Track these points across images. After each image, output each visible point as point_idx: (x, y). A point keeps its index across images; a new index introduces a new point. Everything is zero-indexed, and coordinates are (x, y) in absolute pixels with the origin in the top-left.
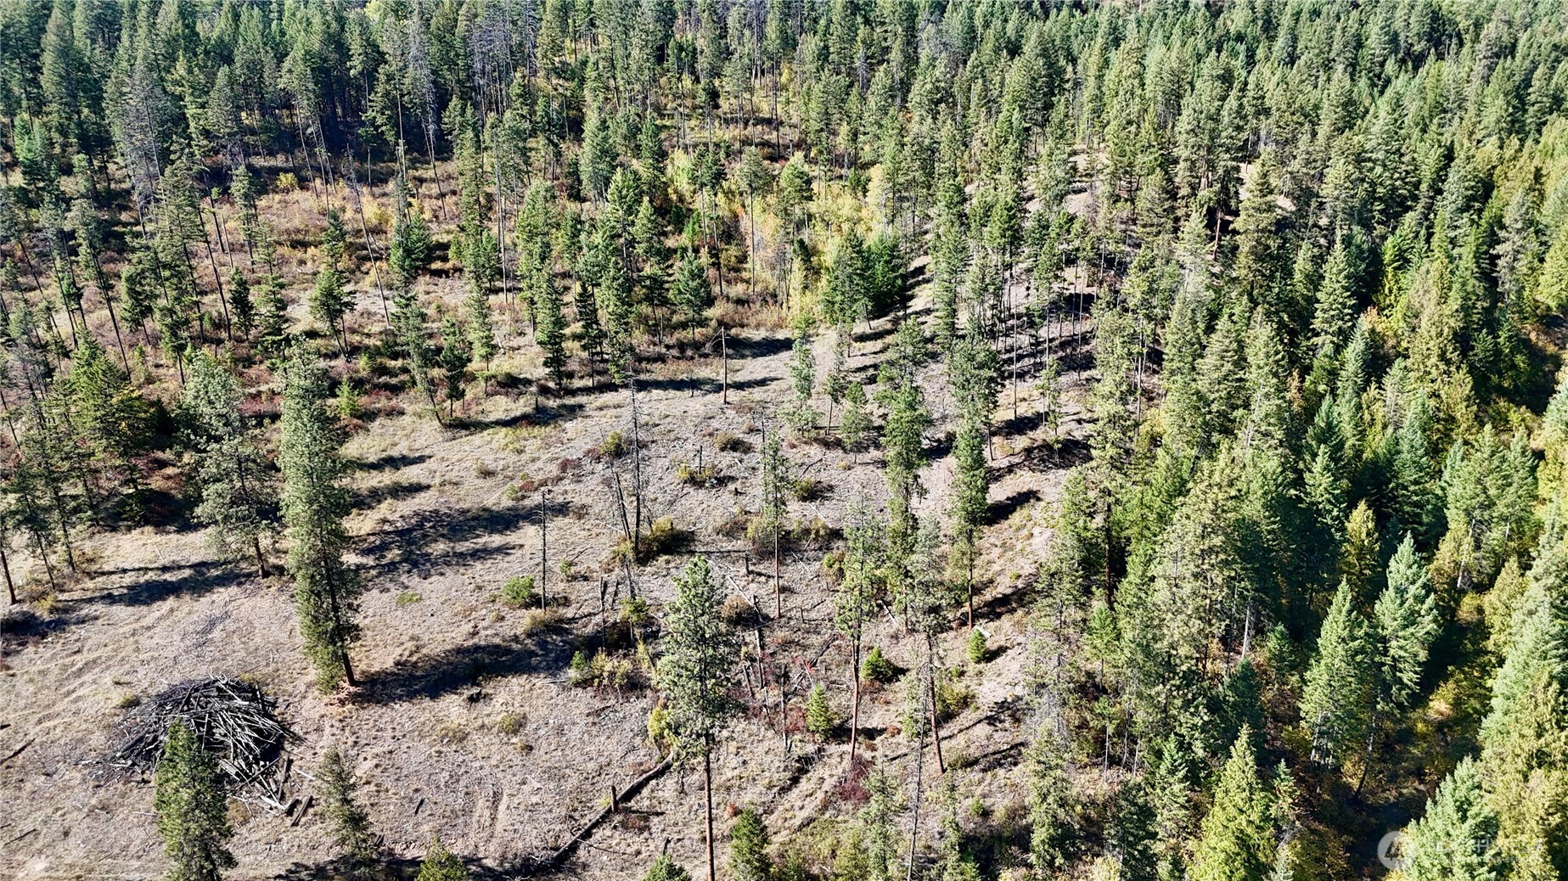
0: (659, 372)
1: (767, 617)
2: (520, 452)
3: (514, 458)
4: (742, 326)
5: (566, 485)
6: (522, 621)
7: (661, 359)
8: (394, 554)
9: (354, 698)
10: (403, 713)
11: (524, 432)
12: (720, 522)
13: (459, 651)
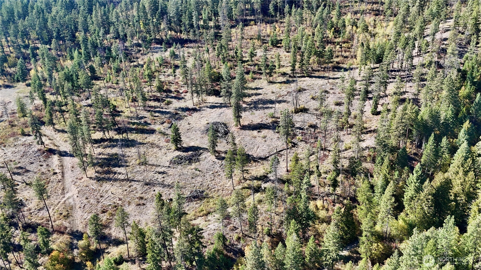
0: (317, 74)
1: (317, 127)
2: (280, 89)
3: (279, 90)
4: (343, 64)
5: (287, 96)
6: (270, 120)
7: (318, 71)
8: (252, 106)
9: (240, 128)
10: (247, 132)
11: (283, 85)
12: (315, 107)
13: (259, 124)
